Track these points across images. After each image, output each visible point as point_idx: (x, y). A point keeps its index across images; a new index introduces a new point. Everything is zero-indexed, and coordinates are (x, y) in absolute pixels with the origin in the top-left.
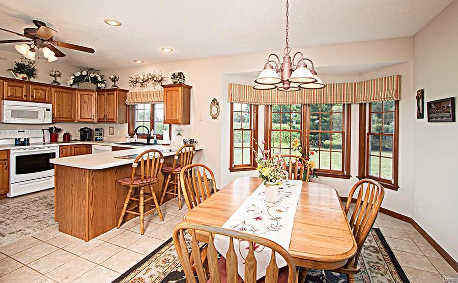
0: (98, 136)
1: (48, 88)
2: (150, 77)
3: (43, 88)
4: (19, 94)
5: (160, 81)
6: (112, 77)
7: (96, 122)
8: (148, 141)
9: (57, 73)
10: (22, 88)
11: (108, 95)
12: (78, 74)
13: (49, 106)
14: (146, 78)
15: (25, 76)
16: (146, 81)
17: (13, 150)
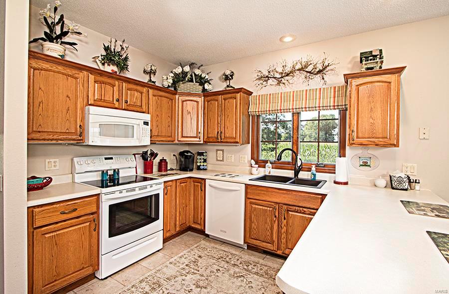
0: (202, 164)
1: (145, 89)
2: (298, 66)
3: (139, 88)
4: (108, 98)
5: (320, 71)
6: (228, 73)
7: (202, 142)
8: (296, 174)
9: (153, 68)
10: (113, 86)
11: (225, 99)
12: (179, 70)
13: (147, 117)
14: (288, 70)
15: (115, 68)
16: (288, 75)
17: (106, 194)
